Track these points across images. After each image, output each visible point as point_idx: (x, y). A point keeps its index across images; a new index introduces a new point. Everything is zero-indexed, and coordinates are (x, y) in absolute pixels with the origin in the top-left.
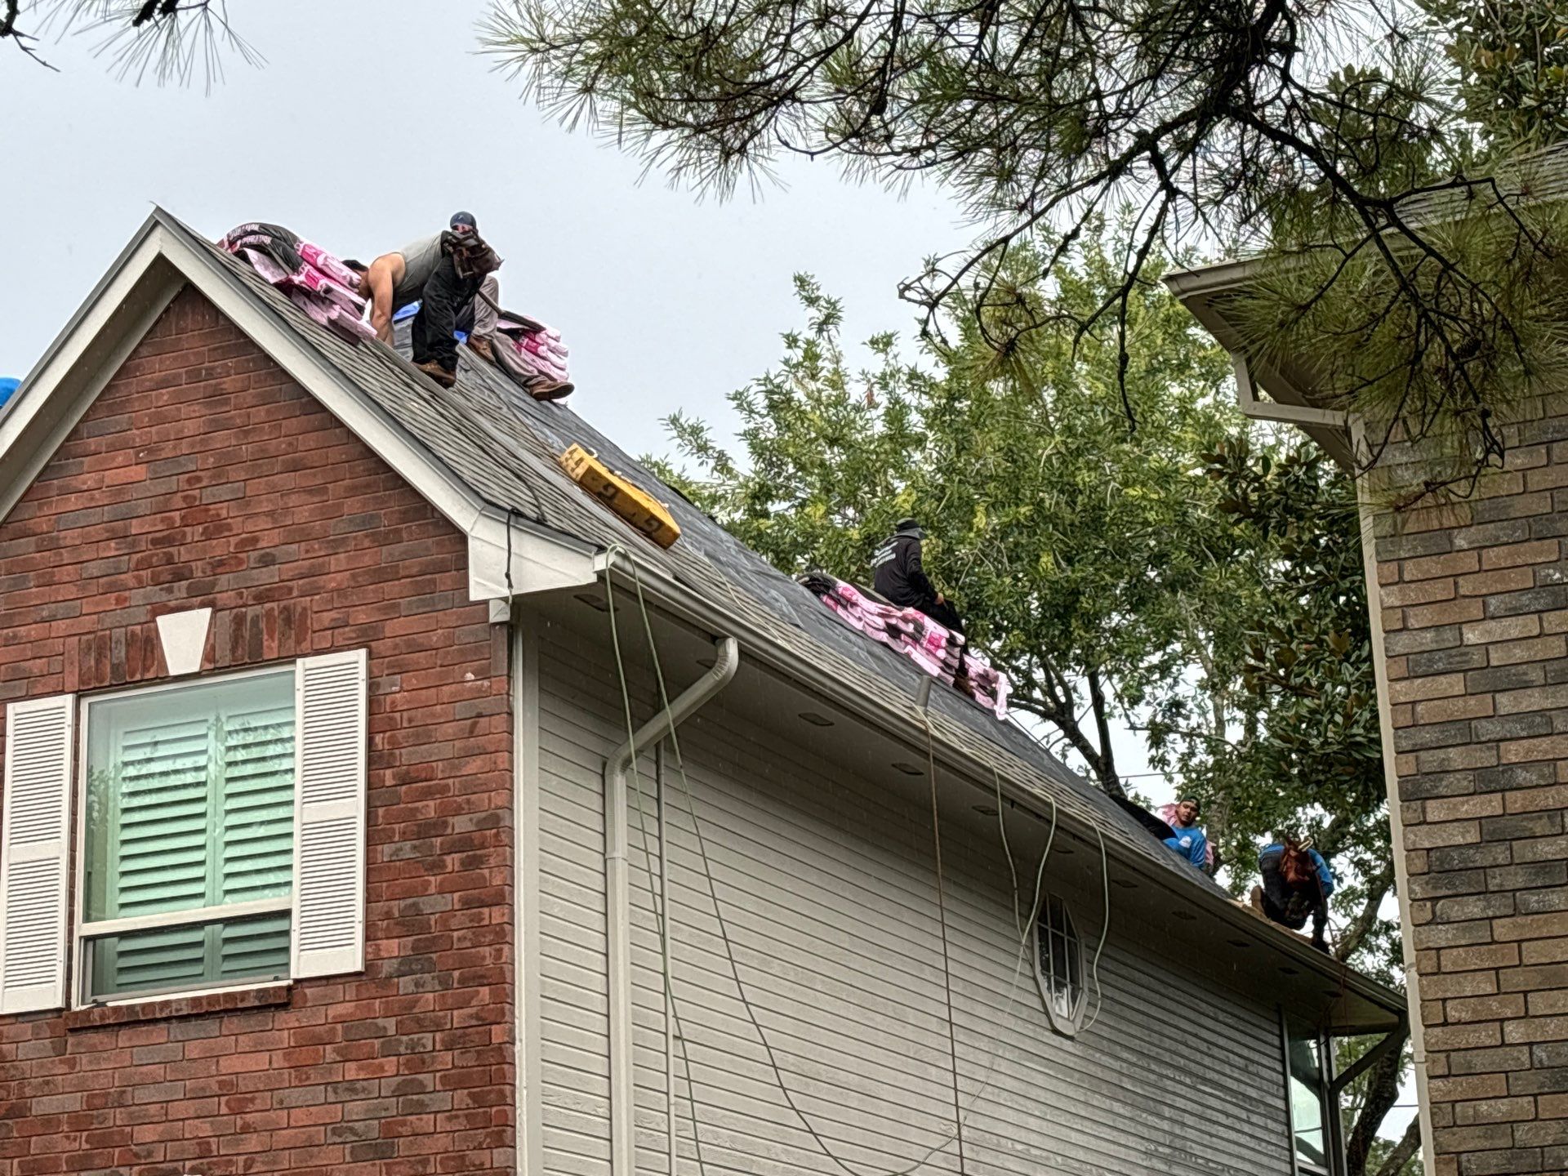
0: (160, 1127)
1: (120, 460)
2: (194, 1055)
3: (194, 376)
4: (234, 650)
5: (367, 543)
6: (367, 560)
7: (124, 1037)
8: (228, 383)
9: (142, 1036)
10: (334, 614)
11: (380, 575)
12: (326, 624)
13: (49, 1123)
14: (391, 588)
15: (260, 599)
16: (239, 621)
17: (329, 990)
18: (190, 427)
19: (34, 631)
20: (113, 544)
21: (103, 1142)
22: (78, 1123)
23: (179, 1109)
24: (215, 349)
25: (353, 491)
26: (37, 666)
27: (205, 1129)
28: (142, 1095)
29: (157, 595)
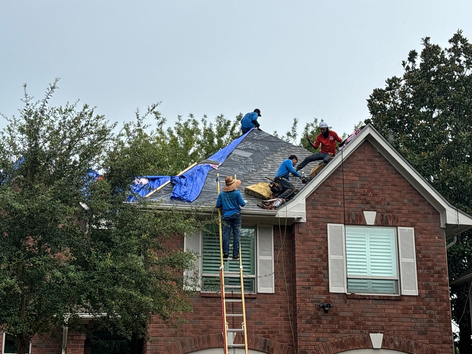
0: (372, 322)
1: (351, 174)
2: (378, 308)
3: (369, 160)
4: (381, 222)
5: (412, 205)
6: (412, 209)
7: (362, 302)
8: (377, 163)
9: (366, 302)
10: (405, 219)
11: (415, 212)
12: (403, 220)
13: (344, 318)
14: (418, 216)
15: (388, 212)
16: (383, 215)
17: (410, 298)
18: (368, 171)
19: (332, 208)
20: (351, 193)
21: (358, 324)
22: (351, 319)
23: (377, 319)
24: (374, 155)
25: (408, 193)
26: (333, 216)
27: (383, 324)
28: (368, 315)
29: (363, 206)
